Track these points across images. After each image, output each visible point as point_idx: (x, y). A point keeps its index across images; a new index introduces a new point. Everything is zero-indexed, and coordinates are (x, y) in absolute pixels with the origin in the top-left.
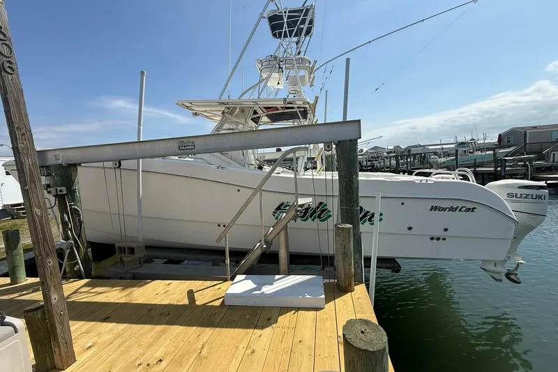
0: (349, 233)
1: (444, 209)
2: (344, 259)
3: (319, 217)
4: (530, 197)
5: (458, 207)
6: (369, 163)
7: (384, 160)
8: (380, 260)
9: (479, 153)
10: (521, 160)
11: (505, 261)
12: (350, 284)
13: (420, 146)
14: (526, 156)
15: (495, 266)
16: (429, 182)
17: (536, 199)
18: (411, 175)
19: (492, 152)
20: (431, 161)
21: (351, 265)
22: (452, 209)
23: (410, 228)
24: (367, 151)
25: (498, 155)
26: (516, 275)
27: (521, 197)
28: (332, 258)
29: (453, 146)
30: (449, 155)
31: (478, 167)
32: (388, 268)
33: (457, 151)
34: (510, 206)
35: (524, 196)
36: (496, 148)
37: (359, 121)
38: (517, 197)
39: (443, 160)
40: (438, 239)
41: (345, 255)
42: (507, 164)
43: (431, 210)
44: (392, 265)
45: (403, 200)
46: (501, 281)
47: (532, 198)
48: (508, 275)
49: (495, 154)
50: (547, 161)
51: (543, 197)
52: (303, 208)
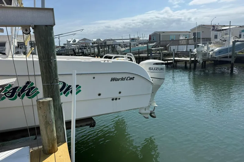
0: (49, 105)
1: (118, 80)
2: (46, 128)
3: (28, 94)
4: (158, 69)
5: (125, 77)
6: (80, 51)
7: (90, 48)
8: (78, 121)
9: (140, 45)
10: (158, 50)
11: (149, 106)
12: (53, 146)
13: (112, 40)
14: (160, 48)
15: (145, 110)
16: (109, 62)
17: (160, 70)
18: (102, 58)
19: (146, 45)
20: (118, 49)
21: (53, 130)
22: (122, 79)
23: (99, 95)
24: (78, 42)
25: (149, 47)
26: (154, 113)
27: (154, 70)
28: (38, 128)
29: (129, 41)
30: (127, 47)
31: (141, 54)
32: (87, 125)
33: (130, 44)
34: (150, 75)
35: (156, 69)
36: (148, 43)
37: (52, 9)
38: (153, 70)
39: (123, 49)
40: (116, 99)
41: (48, 124)
42: (153, 52)
43: (111, 81)
44: (89, 122)
45: (94, 75)
46: (148, 118)
47: (159, 70)
48: (151, 114)
49: (148, 46)
50: (168, 51)
51: (163, 69)
52: (11, 88)
